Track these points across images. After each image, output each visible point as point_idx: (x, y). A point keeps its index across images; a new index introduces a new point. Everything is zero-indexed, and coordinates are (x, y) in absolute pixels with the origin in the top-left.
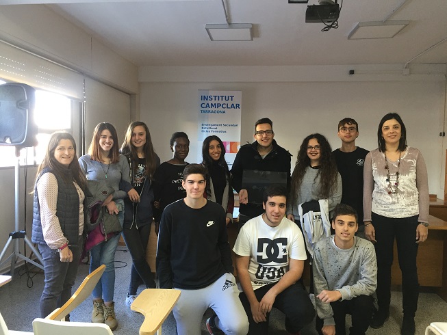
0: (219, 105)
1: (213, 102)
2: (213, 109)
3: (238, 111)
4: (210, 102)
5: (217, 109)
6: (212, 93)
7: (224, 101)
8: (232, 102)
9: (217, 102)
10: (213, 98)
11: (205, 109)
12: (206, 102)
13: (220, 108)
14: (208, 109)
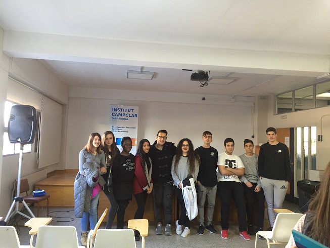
0: (124, 115)
1: (120, 112)
2: (120, 117)
3: (136, 119)
4: (118, 113)
5: (122, 117)
6: (120, 107)
7: (127, 112)
8: (132, 113)
9: (123, 112)
10: (120, 110)
11: (115, 117)
12: (115, 112)
13: (125, 117)
14: (116, 117)
